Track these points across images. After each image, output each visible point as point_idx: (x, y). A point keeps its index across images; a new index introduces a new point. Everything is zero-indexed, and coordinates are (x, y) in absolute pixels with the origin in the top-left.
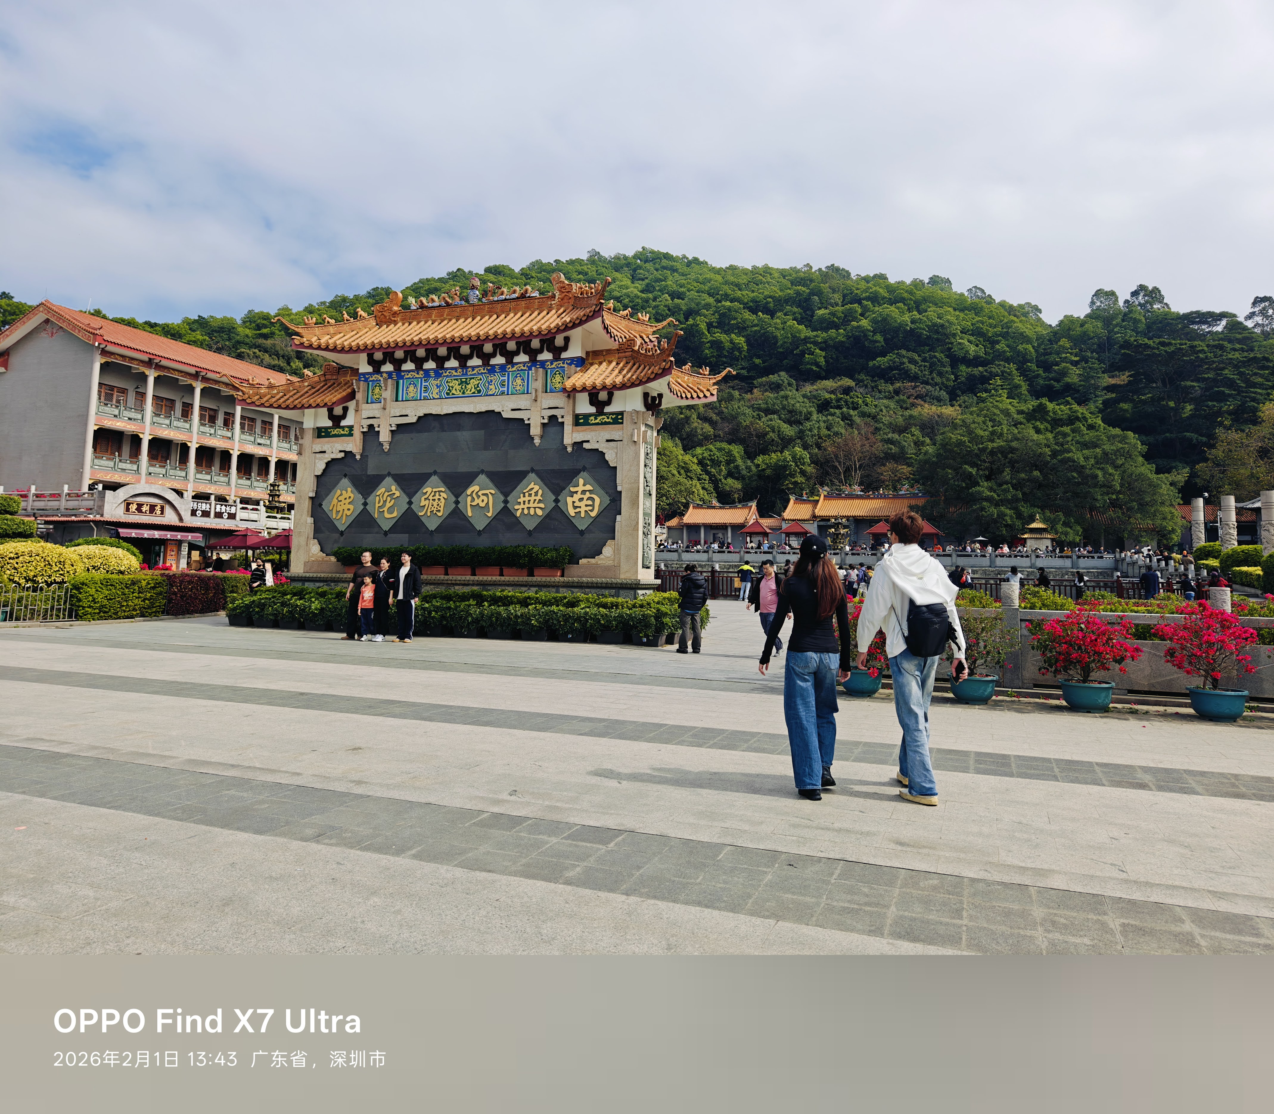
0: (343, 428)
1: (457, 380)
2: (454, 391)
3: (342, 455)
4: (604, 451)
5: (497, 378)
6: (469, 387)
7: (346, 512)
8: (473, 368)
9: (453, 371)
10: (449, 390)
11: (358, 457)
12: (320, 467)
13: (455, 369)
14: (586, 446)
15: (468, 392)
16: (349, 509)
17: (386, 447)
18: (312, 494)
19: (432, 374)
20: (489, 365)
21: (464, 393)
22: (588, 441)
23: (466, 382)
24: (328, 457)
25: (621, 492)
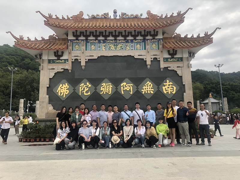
0: (61, 60)
1: (113, 44)
2: (111, 48)
3: (63, 70)
4: (177, 71)
5: (130, 44)
6: (118, 47)
7: (65, 93)
8: (119, 40)
9: (111, 41)
10: (109, 47)
11: (70, 71)
12: (52, 75)
13: (112, 40)
14: (169, 68)
15: (118, 49)
16: (67, 92)
17: (83, 68)
18: (48, 86)
19: (102, 41)
20: (126, 40)
21: (116, 49)
22: (170, 67)
23: (117, 45)
24: (56, 71)
25: (184, 85)
